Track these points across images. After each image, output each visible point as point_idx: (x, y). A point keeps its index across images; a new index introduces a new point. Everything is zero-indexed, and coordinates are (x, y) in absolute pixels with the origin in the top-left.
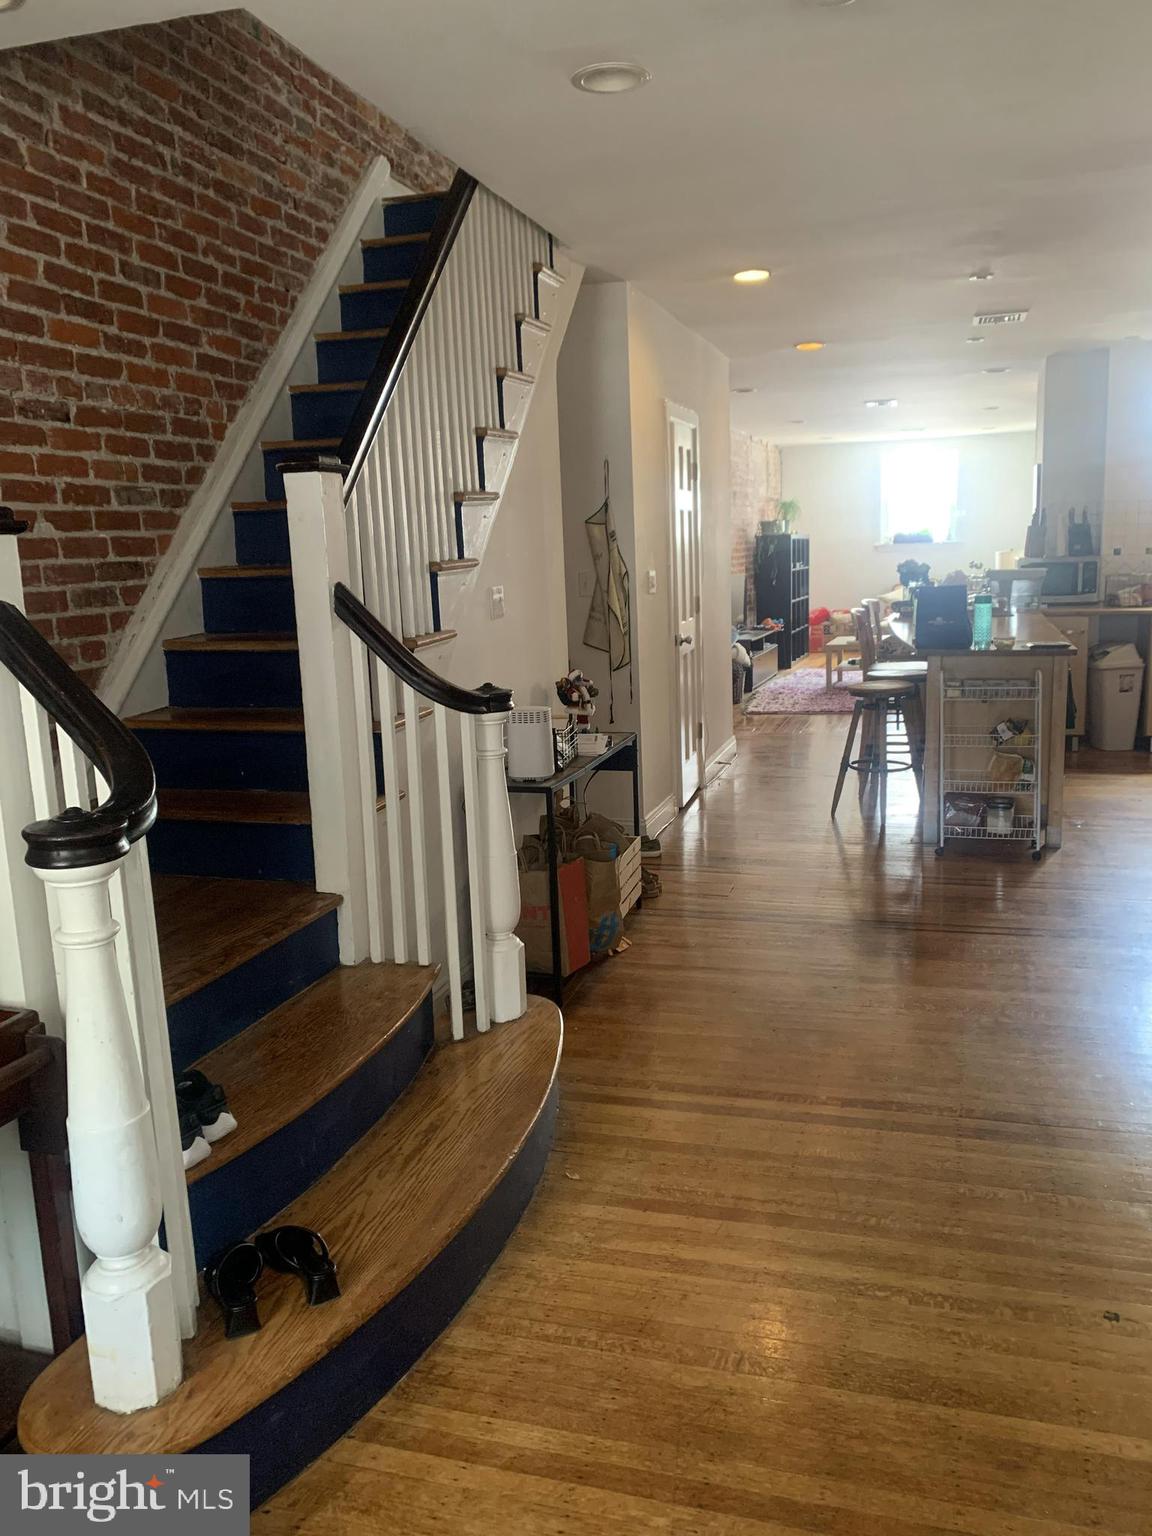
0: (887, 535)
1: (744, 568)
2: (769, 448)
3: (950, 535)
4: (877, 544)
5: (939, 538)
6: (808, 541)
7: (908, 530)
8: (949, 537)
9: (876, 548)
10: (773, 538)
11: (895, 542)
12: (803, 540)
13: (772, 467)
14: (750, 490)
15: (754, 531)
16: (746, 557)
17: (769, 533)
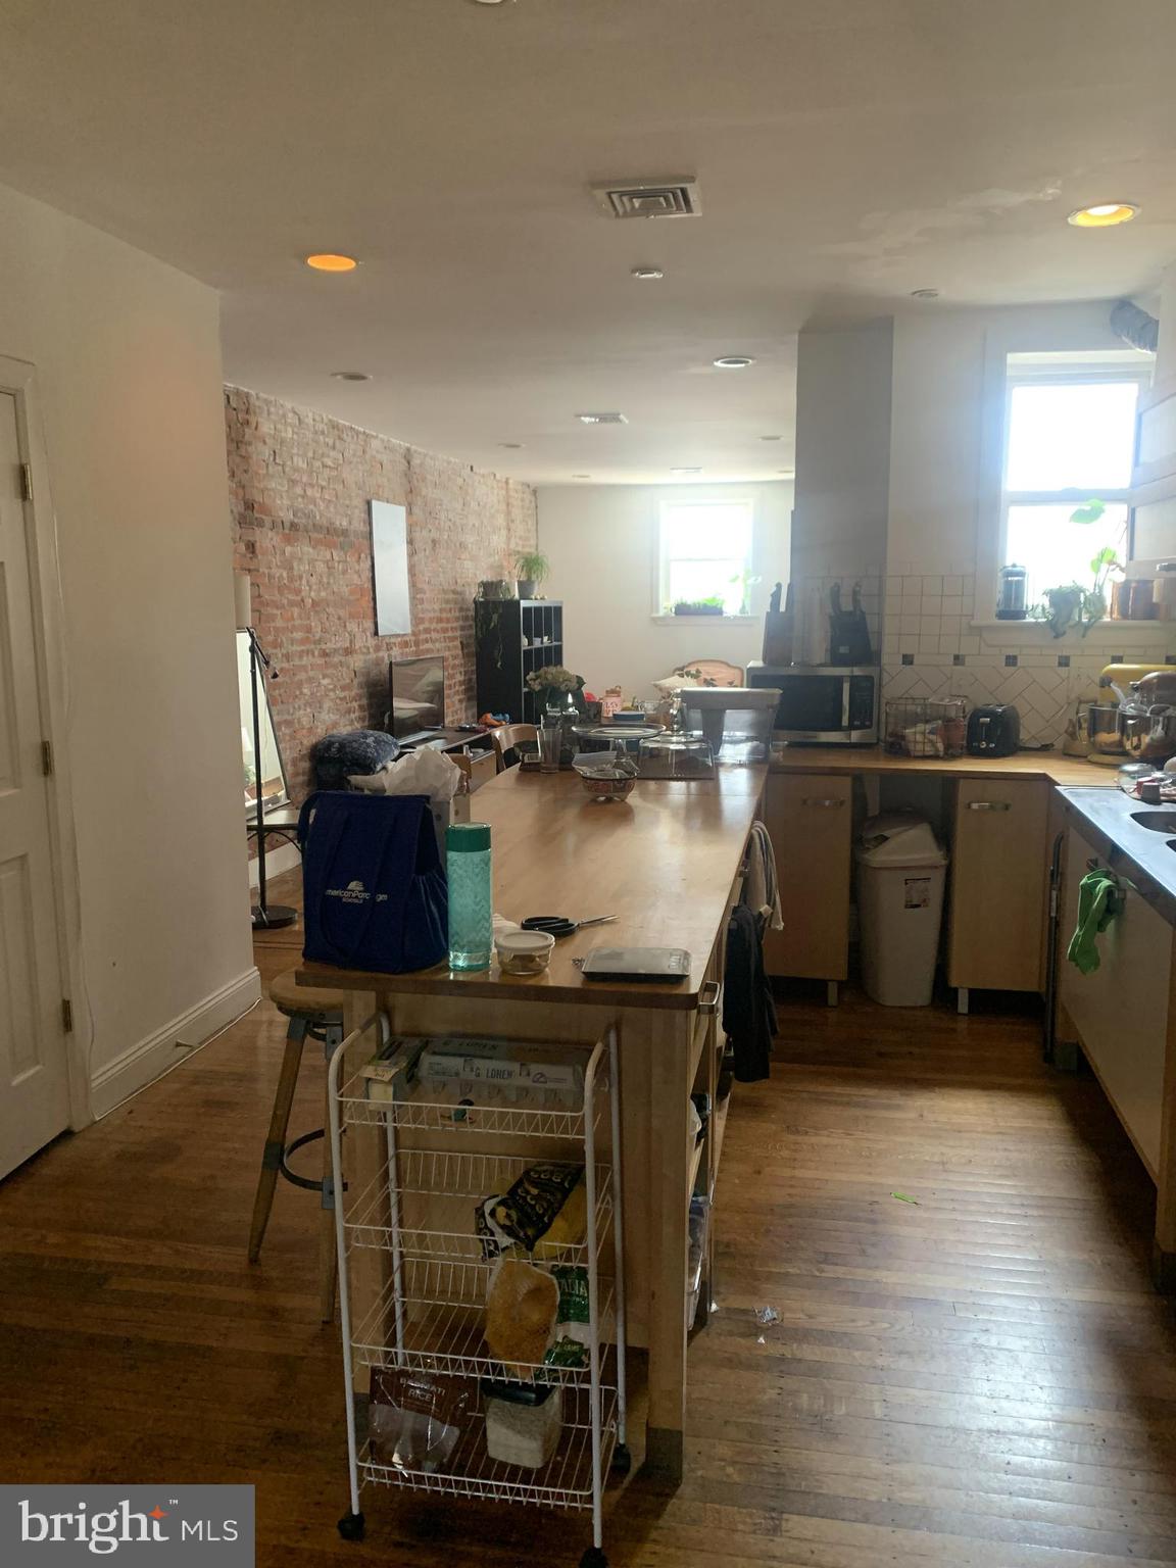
0: (666, 604)
1: (457, 643)
2: (511, 486)
3: (744, 607)
4: (655, 615)
5: (731, 609)
6: (558, 610)
7: (692, 598)
8: (743, 610)
9: (655, 620)
10: (497, 604)
11: (676, 613)
12: (548, 609)
13: (517, 513)
14: (470, 539)
15: (473, 593)
16: (462, 628)
17: (491, 598)
